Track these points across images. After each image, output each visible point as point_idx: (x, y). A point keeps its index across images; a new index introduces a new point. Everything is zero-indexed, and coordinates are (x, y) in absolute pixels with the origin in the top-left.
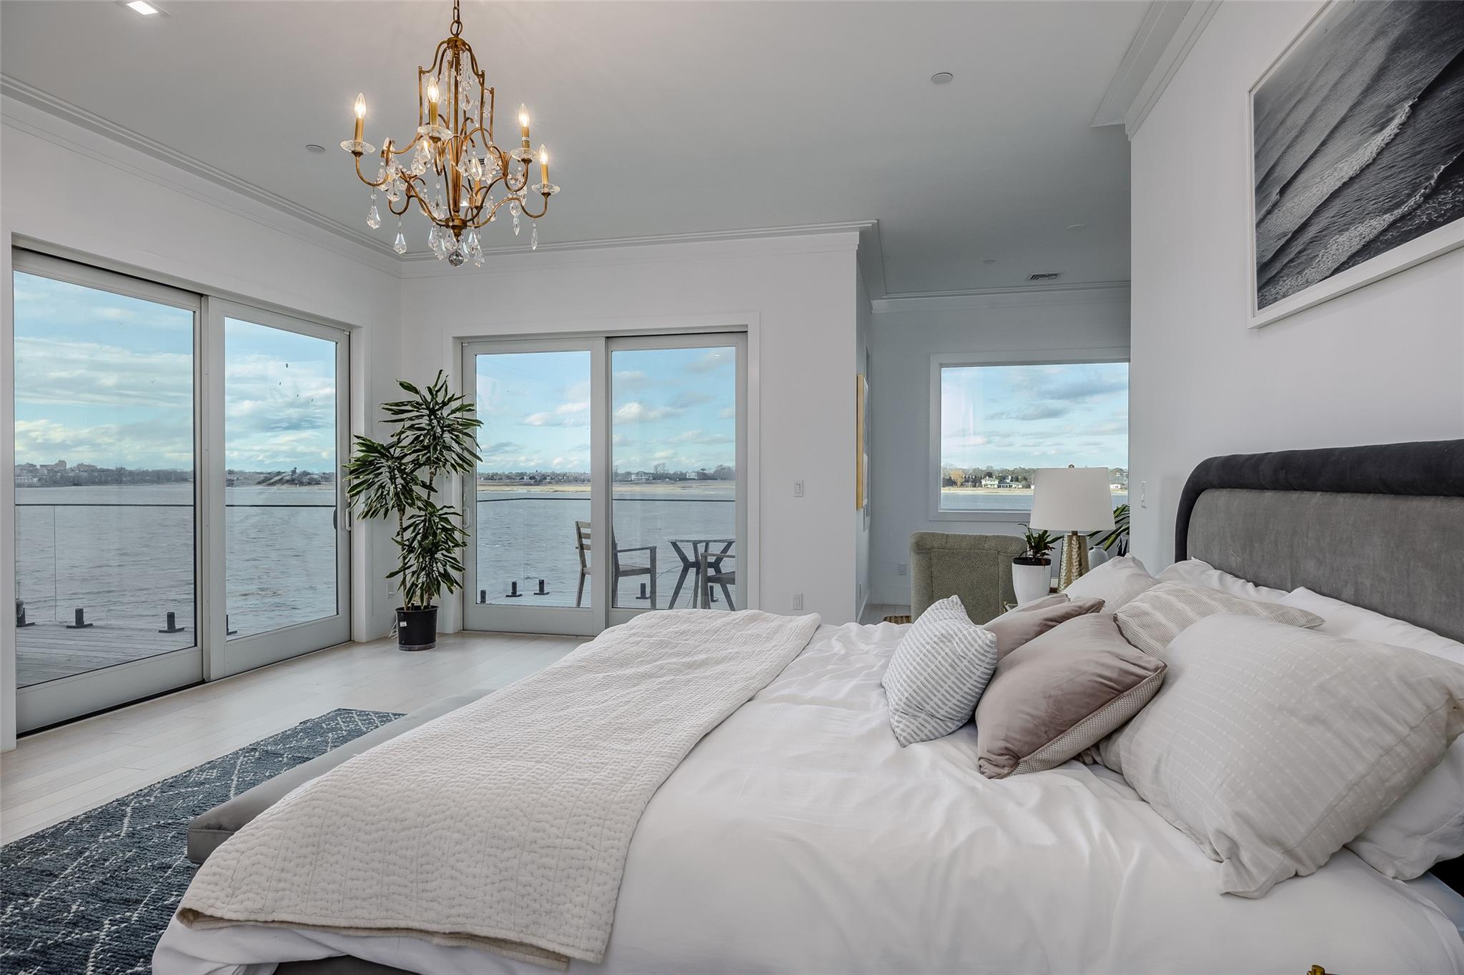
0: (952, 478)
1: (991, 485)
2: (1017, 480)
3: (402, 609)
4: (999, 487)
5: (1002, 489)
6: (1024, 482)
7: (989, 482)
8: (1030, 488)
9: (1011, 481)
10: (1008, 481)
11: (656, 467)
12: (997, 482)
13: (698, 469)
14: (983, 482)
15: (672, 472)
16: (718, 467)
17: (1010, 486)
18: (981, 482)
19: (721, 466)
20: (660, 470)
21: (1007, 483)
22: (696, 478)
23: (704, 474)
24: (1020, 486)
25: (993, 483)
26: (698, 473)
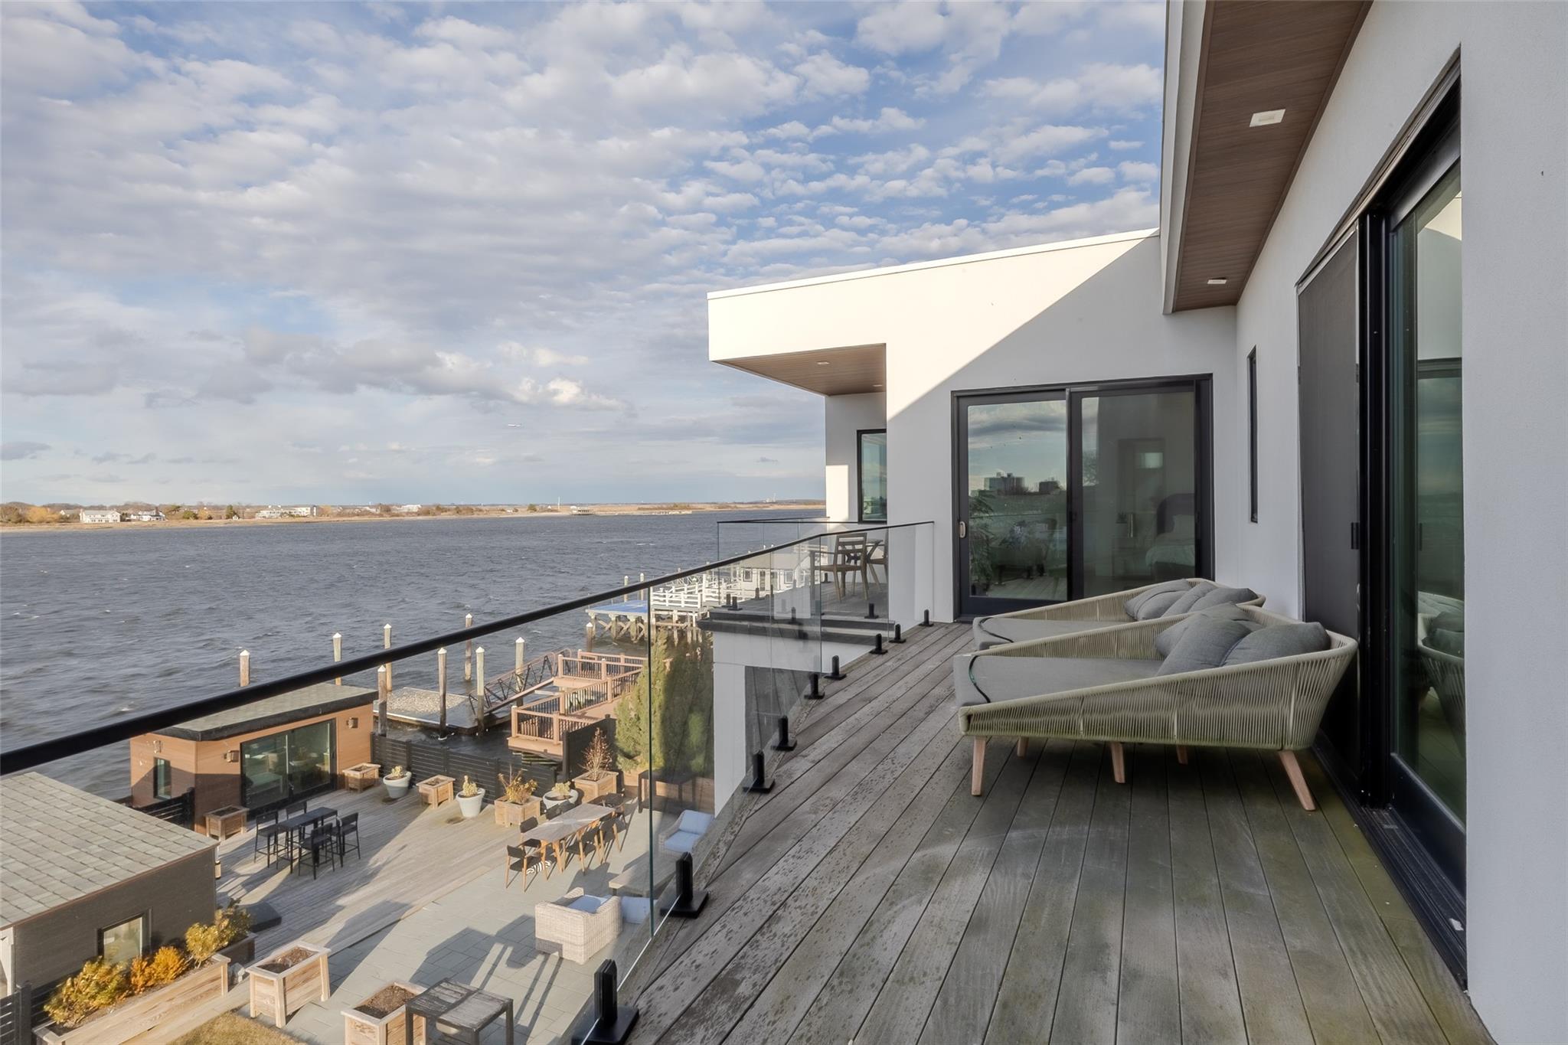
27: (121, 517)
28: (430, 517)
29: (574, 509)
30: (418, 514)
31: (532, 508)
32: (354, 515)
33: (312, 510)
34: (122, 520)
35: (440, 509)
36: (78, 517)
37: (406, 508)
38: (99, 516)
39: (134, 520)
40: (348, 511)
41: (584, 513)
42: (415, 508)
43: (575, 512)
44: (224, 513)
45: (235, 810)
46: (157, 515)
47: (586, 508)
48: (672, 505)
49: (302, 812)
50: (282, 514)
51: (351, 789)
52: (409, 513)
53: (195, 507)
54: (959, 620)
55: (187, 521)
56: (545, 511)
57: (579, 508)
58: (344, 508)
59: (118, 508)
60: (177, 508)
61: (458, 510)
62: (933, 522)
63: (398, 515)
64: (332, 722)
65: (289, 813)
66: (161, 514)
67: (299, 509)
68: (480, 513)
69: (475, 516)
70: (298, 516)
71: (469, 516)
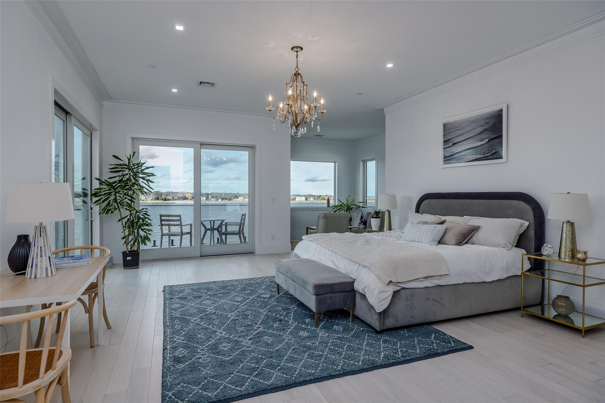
0: (186, 197)
1: (203, 199)
2: (213, 198)
3: (125, 252)
4: (206, 200)
5: (207, 201)
6: (216, 198)
9: (211, 198)
10: (210, 198)
12: (205, 198)
17: (211, 200)
21: (209, 199)
24: (215, 200)
25: (203, 198)
27: (306, 199)
34: (306, 200)
36: (295, 199)
38: (300, 199)
39: (309, 200)
40: (370, 198)
46: (315, 199)
53: (324, 196)
55: (322, 201)
59: (305, 196)
60: (320, 196)
66: (316, 198)
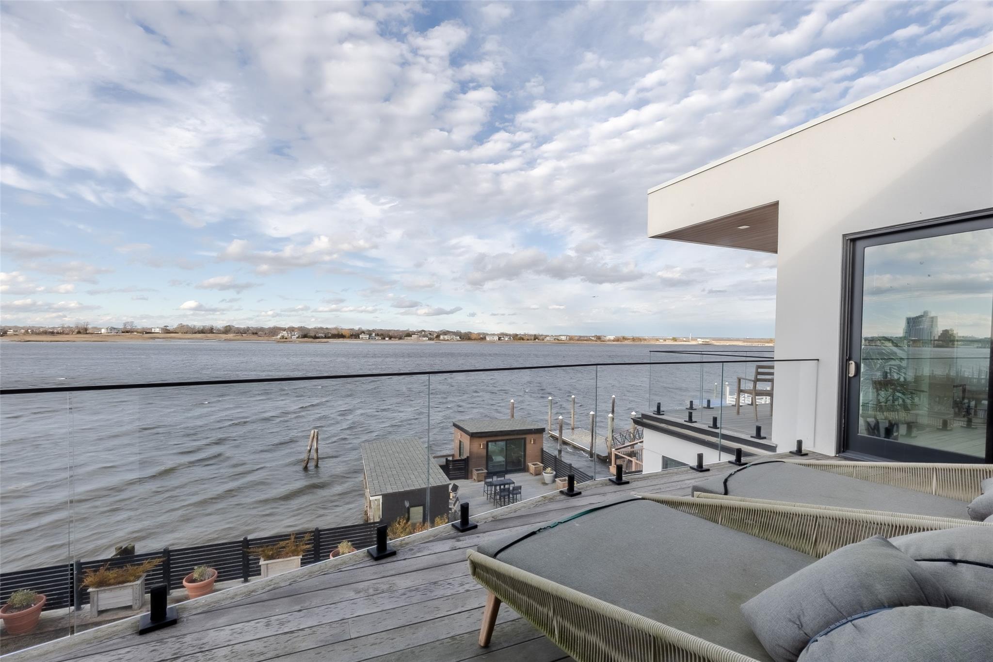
4: (369, 338)
5: (370, 340)
6: (382, 336)
7: (364, 336)
8: (385, 339)
9: (375, 336)
10: (373, 336)
11: (125, 324)
12: (368, 336)
13: (162, 326)
14: (361, 336)
15: (139, 327)
16: (179, 325)
17: (375, 338)
18: (359, 336)
19: (181, 324)
20: (129, 327)
22: (160, 332)
23: (166, 329)
24: (380, 339)
26: (162, 329)
28: (619, 343)
29: (700, 341)
30: (614, 341)
31: (675, 339)
32: (584, 340)
33: (567, 337)
34: (499, 340)
35: (624, 339)
36: (485, 338)
37: (608, 338)
41: (706, 343)
42: (612, 338)
43: (700, 343)
44: (533, 338)
45: (483, 470)
46: (510, 338)
47: (707, 340)
48: (769, 340)
49: (503, 479)
50: (555, 339)
51: (531, 473)
52: (609, 340)
54: (842, 455)
56: (681, 341)
57: (703, 340)
58: (580, 337)
59: (498, 335)
61: (634, 339)
62: (818, 360)
63: (604, 341)
64: (525, 439)
65: (497, 477)
67: (561, 337)
68: (645, 341)
69: (642, 343)
70: (561, 340)
71: (639, 343)
